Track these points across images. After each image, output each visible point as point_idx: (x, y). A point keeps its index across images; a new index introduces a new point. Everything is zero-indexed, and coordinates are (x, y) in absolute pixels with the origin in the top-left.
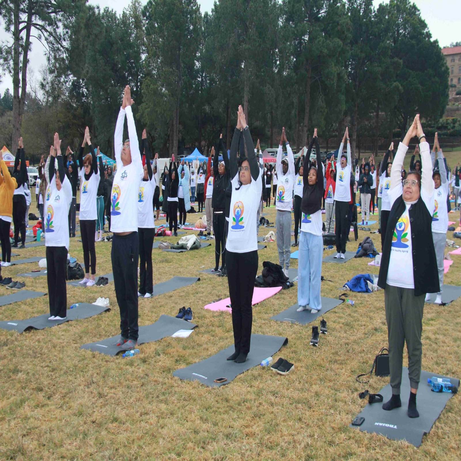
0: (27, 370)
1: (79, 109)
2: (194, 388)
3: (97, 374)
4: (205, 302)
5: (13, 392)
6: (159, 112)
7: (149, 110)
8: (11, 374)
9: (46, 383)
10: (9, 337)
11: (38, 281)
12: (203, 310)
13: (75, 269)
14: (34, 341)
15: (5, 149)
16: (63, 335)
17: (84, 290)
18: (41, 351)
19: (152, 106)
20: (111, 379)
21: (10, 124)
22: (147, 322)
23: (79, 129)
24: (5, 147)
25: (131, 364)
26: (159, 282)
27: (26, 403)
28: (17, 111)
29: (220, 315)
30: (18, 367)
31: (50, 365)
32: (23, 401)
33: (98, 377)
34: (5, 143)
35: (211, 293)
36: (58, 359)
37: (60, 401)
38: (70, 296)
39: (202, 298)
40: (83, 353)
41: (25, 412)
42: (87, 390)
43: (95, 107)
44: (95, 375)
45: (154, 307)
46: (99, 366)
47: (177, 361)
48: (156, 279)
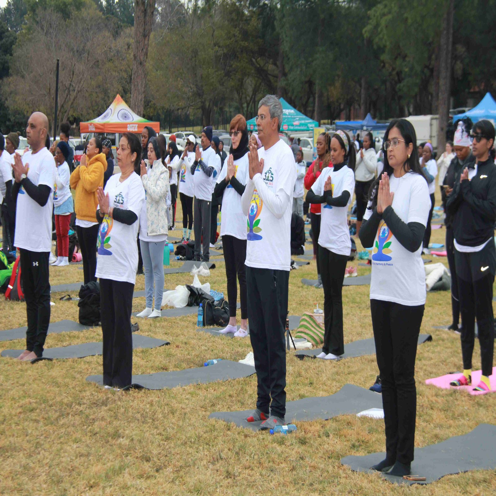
0: (131, 436)
1: (253, 19)
2: (371, 481)
3: (229, 450)
4: (431, 373)
5: (111, 457)
6: (410, 21)
7: (390, 17)
8: (110, 439)
9: (155, 452)
10: (110, 396)
11: (158, 325)
12: (423, 384)
13: (218, 309)
14: (144, 403)
15: (118, 100)
16: (187, 399)
17: (230, 341)
18: (153, 416)
19: (395, 9)
20: (248, 458)
21: (130, 51)
22: (321, 392)
23: (254, 60)
24: (118, 96)
25: (281, 442)
26: (359, 339)
27: (127, 470)
28: (142, 31)
29: (451, 395)
30: (120, 431)
31: (164, 433)
32: (122, 469)
33: (230, 453)
34: (121, 88)
35: (445, 361)
36: (176, 427)
37: (172, 474)
38: (206, 348)
39: (425, 367)
40: (214, 423)
41: (124, 481)
42: (211, 466)
43: (284, 16)
44: (226, 450)
45: (337, 373)
46: (234, 441)
47: (354, 446)
48: (354, 333)
